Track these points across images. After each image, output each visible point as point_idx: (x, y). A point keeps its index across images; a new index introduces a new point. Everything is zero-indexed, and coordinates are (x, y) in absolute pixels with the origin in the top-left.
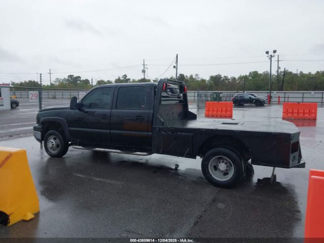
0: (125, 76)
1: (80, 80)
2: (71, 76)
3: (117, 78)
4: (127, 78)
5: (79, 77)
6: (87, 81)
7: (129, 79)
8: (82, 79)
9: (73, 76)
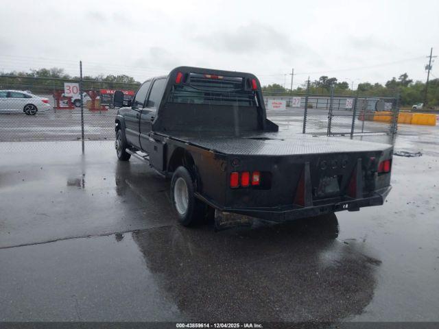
0: (405, 76)
1: (335, 84)
2: (324, 78)
3: (391, 79)
4: (407, 79)
5: (335, 79)
6: (345, 85)
7: (411, 81)
8: (338, 82)
9: (327, 77)
